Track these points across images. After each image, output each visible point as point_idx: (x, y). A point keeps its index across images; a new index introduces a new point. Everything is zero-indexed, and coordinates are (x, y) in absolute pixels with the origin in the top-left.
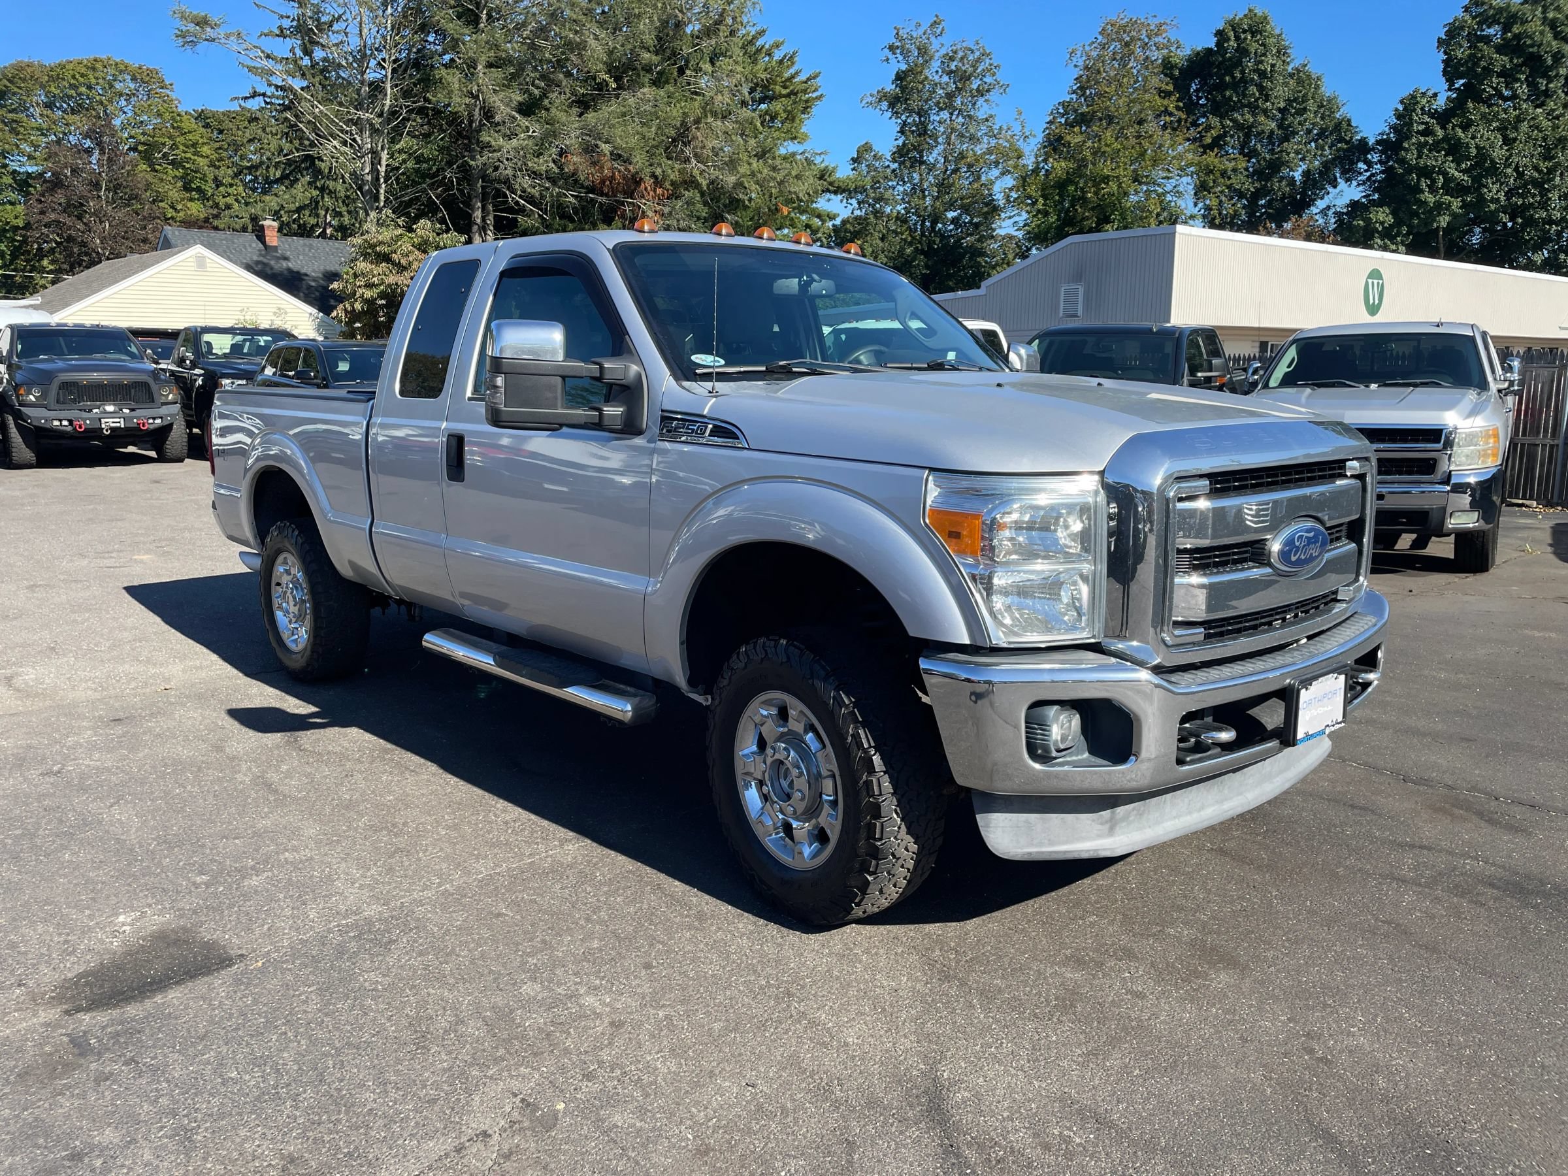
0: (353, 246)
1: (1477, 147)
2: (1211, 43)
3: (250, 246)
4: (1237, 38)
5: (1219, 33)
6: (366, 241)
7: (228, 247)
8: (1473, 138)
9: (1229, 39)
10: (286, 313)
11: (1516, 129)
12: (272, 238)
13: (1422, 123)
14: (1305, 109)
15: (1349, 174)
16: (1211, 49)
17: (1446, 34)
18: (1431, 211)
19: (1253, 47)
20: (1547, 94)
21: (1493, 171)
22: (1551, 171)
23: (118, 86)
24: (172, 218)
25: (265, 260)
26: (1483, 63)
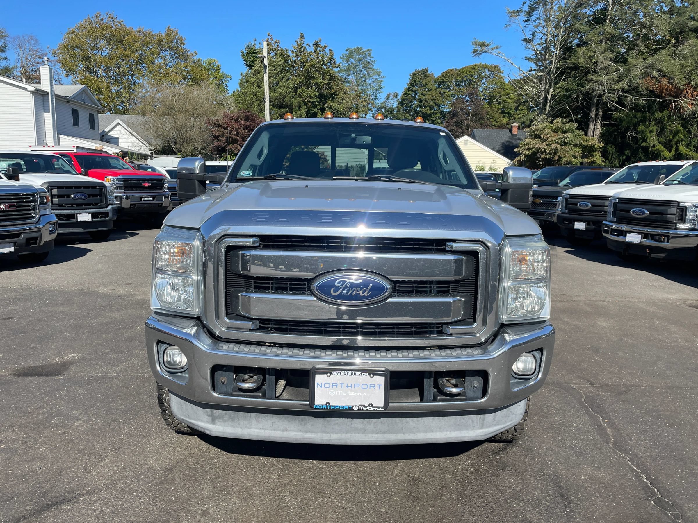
0: (526, 132)
3: (506, 135)
6: (531, 129)
7: (497, 136)
10: (496, 162)
12: (515, 131)
23: (483, 74)
24: (495, 125)
25: (511, 140)
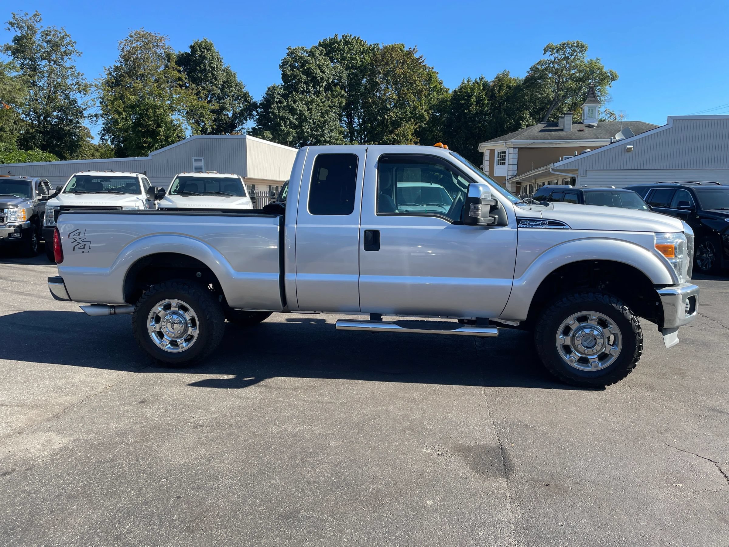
1: (300, 110)
2: (189, 51)
4: (201, 50)
5: (192, 47)
8: (298, 106)
9: (197, 51)
11: (311, 104)
13: (278, 98)
14: (231, 86)
15: (251, 116)
16: (189, 53)
17: (282, 63)
18: (285, 135)
19: (208, 56)
20: (319, 92)
21: (305, 120)
22: (324, 123)
26: (298, 78)
